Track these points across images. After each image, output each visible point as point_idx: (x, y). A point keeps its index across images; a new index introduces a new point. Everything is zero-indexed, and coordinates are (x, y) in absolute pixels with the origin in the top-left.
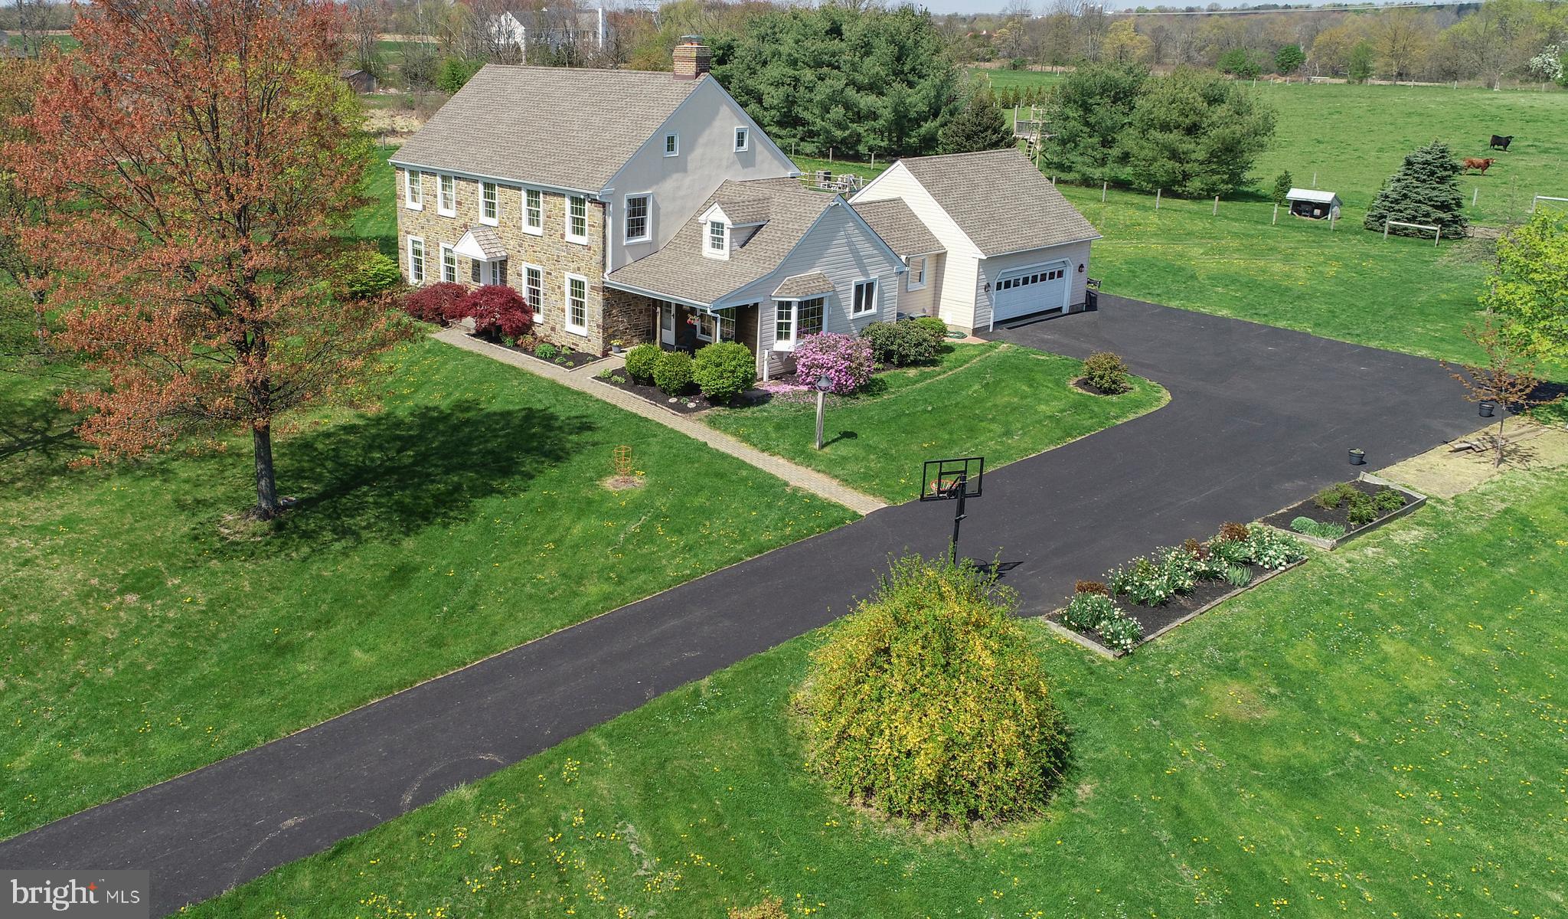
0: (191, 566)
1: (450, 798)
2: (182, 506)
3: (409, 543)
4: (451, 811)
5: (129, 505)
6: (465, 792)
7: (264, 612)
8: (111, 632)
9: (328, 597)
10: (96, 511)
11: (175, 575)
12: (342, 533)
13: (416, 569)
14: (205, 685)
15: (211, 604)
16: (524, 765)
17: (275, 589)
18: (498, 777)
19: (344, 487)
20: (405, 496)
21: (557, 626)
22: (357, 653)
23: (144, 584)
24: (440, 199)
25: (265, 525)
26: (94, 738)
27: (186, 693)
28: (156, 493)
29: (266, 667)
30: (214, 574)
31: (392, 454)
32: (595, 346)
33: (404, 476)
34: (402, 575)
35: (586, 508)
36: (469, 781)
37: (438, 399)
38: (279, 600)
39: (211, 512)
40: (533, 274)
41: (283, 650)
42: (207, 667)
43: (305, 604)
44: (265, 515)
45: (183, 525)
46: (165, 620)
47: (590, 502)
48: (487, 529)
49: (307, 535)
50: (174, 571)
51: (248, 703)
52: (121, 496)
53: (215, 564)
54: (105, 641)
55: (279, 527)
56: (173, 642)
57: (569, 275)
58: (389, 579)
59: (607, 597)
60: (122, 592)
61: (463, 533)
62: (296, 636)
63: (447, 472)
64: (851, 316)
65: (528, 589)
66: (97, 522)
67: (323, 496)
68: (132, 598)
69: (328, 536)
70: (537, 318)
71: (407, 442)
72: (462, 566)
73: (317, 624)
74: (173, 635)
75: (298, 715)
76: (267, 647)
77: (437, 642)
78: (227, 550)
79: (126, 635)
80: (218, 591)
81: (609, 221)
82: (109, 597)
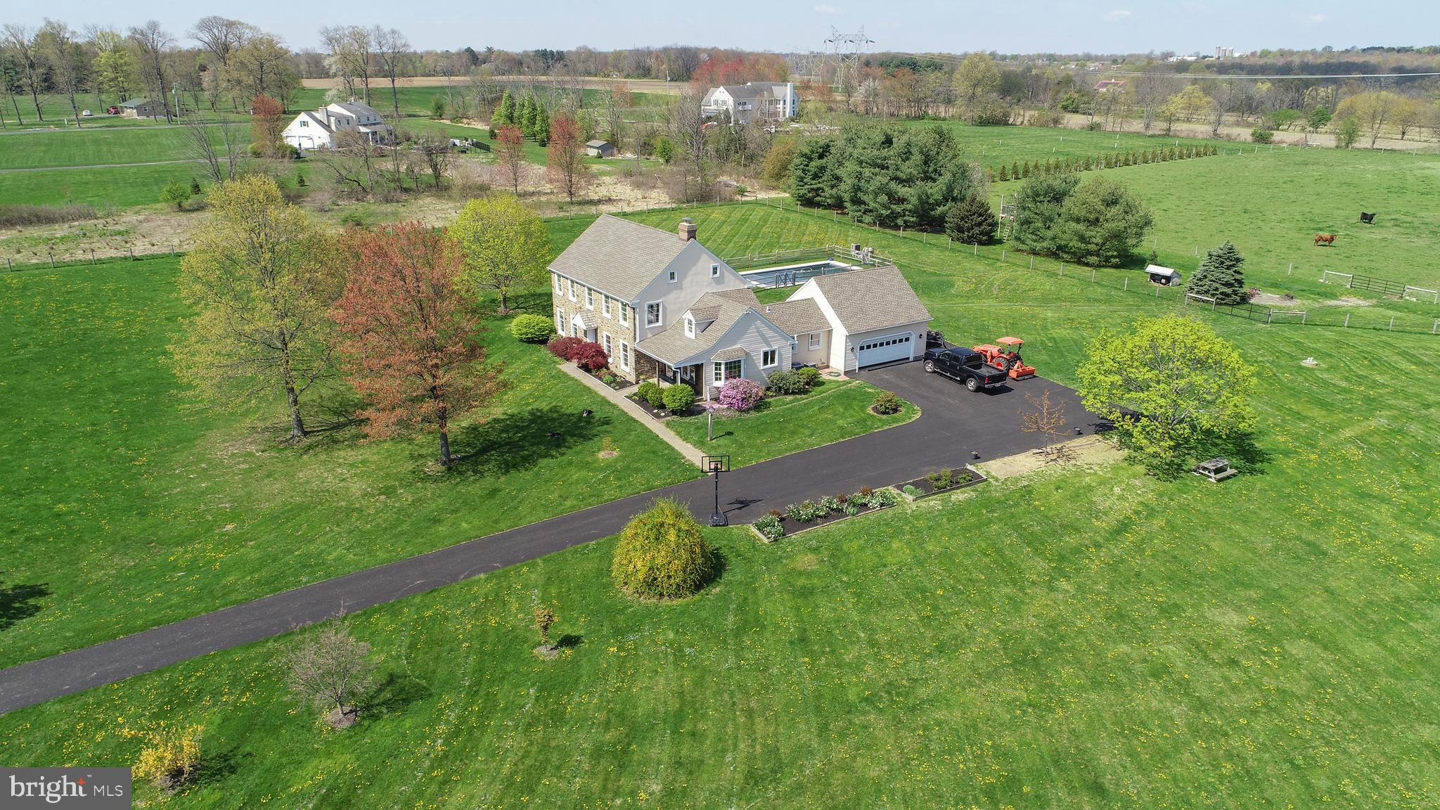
0: (410, 484)
1: (476, 578)
2: (412, 457)
3: (502, 479)
4: (475, 581)
5: (390, 456)
6: (482, 576)
7: (433, 506)
8: (372, 511)
9: (460, 501)
10: (375, 458)
11: (402, 488)
12: (475, 472)
13: (500, 491)
14: (402, 533)
15: (413, 501)
16: (506, 568)
17: (440, 496)
18: (496, 572)
19: (484, 450)
20: (508, 457)
21: (547, 517)
22: (464, 524)
23: (388, 491)
24: (570, 292)
25: (444, 468)
26: (358, 550)
27: (395, 536)
28: (403, 450)
29: (428, 527)
30: (418, 489)
31: (511, 435)
32: (632, 378)
33: (512, 446)
34: (493, 493)
35: (586, 466)
36: (485, 572)
37: (544, 406)
38: (440, 501)
39: (424, 460)
40: (608, 337)
41: (436, 521)
42: (405, 527)
43: (450, 504)
44: (444, 463)
45: (410, 466)
46: (394, 507)
47: (588, 463)
48: (538, 474)
49: (460, 473)
50: (401, 486)
51: (416, 541)
52: (388, 451)
53: (419, 484)
54: (369, 514)
55: (450, 469)
56: (394, 516)
57: (622, 341)
58: (487, 494)
59: (573, 507)
60: (379, 495)
61: (525, 475)
62: (443, 516)
63: (533, 445)
64: (762, 367)
65: (543, 502)
66: (375, 462)
67: (473, 456)
68: (383, 497)
69: (470, 473)
70: (610, 360)
71: (520, 429)
72: (519, 491)
73: (453, 512)
74: (395, 513)
75: (434, 546)
76: (430, 520)
77: (496, 522)
78: (426, 478)
79: (378, 512)
80: (417, 496)
81: (637, 316)
82: (374, 496)
